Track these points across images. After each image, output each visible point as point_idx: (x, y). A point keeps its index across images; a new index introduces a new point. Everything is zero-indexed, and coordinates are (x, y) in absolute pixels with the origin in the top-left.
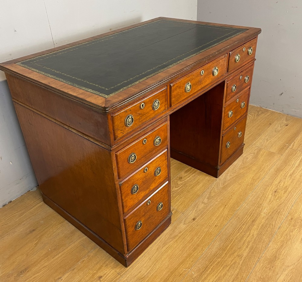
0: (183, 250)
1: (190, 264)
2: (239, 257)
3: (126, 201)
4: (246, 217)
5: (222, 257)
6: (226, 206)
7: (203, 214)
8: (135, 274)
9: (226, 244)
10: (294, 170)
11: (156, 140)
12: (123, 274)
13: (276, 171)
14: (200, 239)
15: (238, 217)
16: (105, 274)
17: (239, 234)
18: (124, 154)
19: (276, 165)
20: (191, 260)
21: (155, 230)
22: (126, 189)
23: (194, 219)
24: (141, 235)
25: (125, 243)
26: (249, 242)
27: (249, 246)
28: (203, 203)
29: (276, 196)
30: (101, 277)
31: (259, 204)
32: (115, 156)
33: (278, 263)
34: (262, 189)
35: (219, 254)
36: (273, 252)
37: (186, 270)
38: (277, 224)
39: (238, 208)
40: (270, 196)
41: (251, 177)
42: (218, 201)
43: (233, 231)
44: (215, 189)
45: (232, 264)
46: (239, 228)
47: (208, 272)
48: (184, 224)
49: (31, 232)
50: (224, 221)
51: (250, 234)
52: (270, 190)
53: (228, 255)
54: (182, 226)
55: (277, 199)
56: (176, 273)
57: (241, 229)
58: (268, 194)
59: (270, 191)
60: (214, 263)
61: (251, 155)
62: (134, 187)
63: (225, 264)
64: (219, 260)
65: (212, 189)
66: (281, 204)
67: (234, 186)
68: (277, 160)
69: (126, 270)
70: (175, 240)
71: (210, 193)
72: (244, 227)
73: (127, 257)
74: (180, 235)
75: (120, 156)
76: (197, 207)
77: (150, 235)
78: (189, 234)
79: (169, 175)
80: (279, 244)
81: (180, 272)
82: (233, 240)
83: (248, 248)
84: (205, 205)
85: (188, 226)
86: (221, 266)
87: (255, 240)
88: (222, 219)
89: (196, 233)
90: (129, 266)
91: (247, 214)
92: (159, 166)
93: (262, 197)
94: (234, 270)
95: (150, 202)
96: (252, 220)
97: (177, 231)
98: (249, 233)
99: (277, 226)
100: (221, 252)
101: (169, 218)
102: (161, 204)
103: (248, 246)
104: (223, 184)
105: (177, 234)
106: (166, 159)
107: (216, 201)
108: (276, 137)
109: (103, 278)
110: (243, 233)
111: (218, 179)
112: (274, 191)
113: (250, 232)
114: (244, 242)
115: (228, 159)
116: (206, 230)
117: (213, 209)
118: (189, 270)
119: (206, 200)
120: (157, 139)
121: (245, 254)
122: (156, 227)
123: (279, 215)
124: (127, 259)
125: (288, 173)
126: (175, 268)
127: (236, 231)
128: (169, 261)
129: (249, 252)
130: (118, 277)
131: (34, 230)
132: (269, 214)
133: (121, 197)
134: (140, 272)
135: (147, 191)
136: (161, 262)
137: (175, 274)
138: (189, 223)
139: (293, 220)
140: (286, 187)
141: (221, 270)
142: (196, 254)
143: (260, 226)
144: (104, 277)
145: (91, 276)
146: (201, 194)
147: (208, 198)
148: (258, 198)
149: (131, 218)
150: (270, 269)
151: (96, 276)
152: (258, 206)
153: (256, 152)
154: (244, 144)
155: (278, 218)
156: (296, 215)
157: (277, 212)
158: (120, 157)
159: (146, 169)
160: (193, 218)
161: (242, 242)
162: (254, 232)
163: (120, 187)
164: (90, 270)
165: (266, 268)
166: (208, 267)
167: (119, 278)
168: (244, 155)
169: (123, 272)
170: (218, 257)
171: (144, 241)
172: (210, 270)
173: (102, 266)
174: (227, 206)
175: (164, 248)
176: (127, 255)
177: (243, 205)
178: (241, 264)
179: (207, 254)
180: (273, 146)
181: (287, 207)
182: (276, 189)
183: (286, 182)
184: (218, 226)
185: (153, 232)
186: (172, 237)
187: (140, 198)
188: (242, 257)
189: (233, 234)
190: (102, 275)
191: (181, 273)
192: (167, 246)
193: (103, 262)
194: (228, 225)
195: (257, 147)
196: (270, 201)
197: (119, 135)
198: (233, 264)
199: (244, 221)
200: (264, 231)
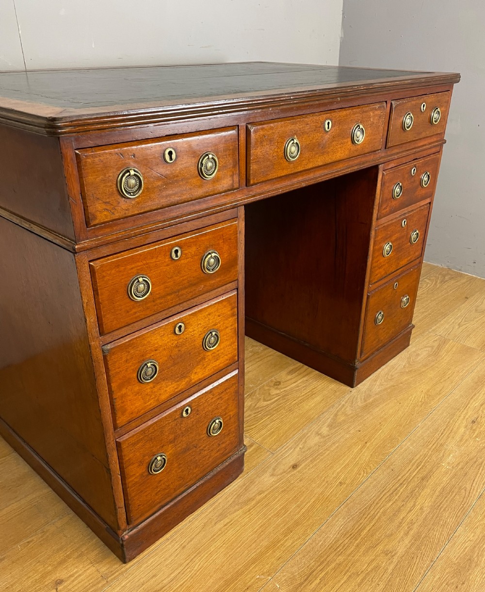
0: (262, 531)
1: (272, 564)
2: (387, 555)
3: (123, 396)
4: (409, 468)
5: (349, 552)
6: (366, 443)
7: (316, 457)
8: (142, 581)
9: (361, 524)
11: (207, 259)
12: (114, 578)
13: (476, 383)
14: (303, 510)
15: (392, 467)
16: (71, 576)
17: (390, 503)
18: (113, 271)
19: (476, 371)
20: (278, 554)
21: (202, 482)
22: (122, 366)
23: (294, 467)
24: (165, 489)
25: (121, 503)
26: (412, 523)
27: (412, 533)
28: (318, 434)
29: (475, 430)
30: (60, 582)
31: (437, 445)
32: (87, 269)
33: (477, 576)
34: (445, 414)
35: (342, 545)
36: (466, 548)
37: (263, 577)
38: (476, 489)
39: (392, 450)
40: (462, 430)
41: (424, 392)
42: (351, 432)
43: (379, 496)
44: (348, 409)
45: (369, 570)
46: (391, 492)
47: (313, 585)
48: (272, 475)
50: (360, 474)
51: (414, 506)
52: (462, 417)
53: (363, 548)
54: (267, 480)
55: (476, 437)
56: (237, 583)
57: (396, 495)
58: (457, 424)
59: (463, 419)
60: (328, 565)
61: (427, 349)
62: (146, 364)
63: (353, 570)
64: (341, 558)
65: (341, 408)
67: (386, 405)
68: (478, 362)
69: (123, 569)
70: (248, 507)
71: (336, 415)
72: (401, 490)
73: (126, 537)
74: (258, 498)
75: (104, 274)
76: (305, 442)
77: (189, 491)
78: (280, 497)
79: (241, 356)
80: (478, 531)
81: (247, 581)
82: (377, 517)
83: (409, 537)
84: (322, 440)
85: (280, 479)
86: (344, 575)
87: (425, 519)
88: (356, 470)
89: (295, 496)
90: (130, 560)
91: (411, 462)
92: (216, 327)
93: (444, 430)
94: (373, 584)
95: (189, 411)
96: (420, 476)
97: (254, 490)
98: (412, 504)
99: (474, 492)
100: (347, 541)
101: (239, 458)
102: (217, 421)
103: (408, 532)
104: (365, 401)
105: (254, 495)
106: (233, 315)
107: (347, 433)
108: (477, 321)
109: (65, 584)
110: (399, 503)
111: (354, 390)
112: (470, 420)
113: (415, 503)
114: (401, 523)
115: (378, 350)
116: (319, 490)
117: (337, 447)
118: (270, 578)
119: (325, 430)
120: (210, 255)
121: (401, 550)
122: (205, 475)
123: (480, 470)
124: (124, 543)
126: (237, 571)
127: (385, 497)
128: (225, 555)
129: (411, 545)
130: (100, 585)
132: (460, 467)
133: (109, 383)
134: (154, 576)
135: (183, 384)
136: (206, 555)
137: (235, 584)
138: (283, 473)
141: (344, 582)
142: (289, 543)
143: (439, 489)
144: (68, 582)
145: (37, 577)
146: (316, 416)
147: (330, 426)
148: (436, 433)
149: (138, 442)
150: (457, 587)
151: (49, 580)
152: (435, 448)
153: (436, 344)
154: (413, 326)
155: (479, 475)
157: (475, 462)
158: (104, 277)
159: (181, 326)
160: (292, 463)
161: (397, 522)
162: (425, 500)
163: (105, 357)
164: (38, 564)
165: (446, 584)
166: (314, 573)
167: (103, 586)
168: (411, 349)
169: (115, 572)
170: (339, 551)
171: (172, 503)
172: (318, 581)
173: (69, 557)
174: (368, 444)
175: (220, 525)
176: (125, 533)
177: (404, 443)
178: (390, 571)
179: (314, 544)
180: (471, 336)
182: (476, 416)
184: (345, 483)
185: (198, 485)
186: (240, 501)
187: (163, 397)
188: (394, 555)
189: (377, 504)
190: (63, 578)
191: (250, 584)
192: (227, 520)
193: (74, 549)
194: (367, 483)
195: (439, 336)
196: (461, 440)
197: (98, 214)
198: (371, 571)
199: (402, 477)
200: (447, 501)
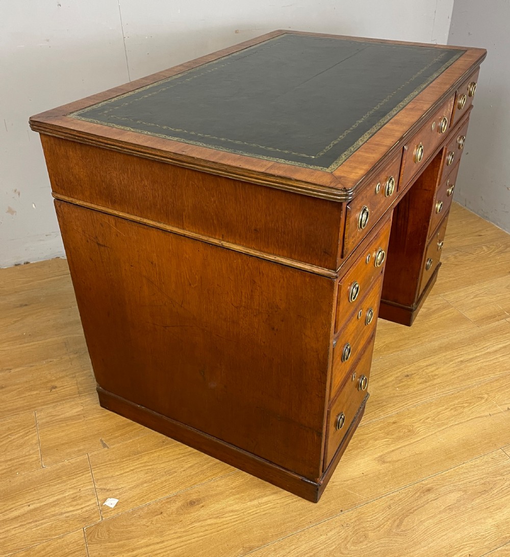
10: (477, 357)
13: (441, 348)
19: (451, 338)
29: (402, 382)
34: (388, 364)
40: (392, 379)
49: (21, 306)
52: (401, 370)
55: (398, 387)
58: (391, 374)
59: (400, 372)
66: (397, 396)
68: (461, 332)
112: (406, 373)
125: (461, 357)
130: (74, 396)
131: (26, 305)
139: (394, 425)
140: (435, 375)
144: (59, 389)
145: (44, 381)
151: (49, 385)
156: (407, 421)
181: (406, 403)
182: (414, 372)
183: (442, 369)
190: (58, 386)
